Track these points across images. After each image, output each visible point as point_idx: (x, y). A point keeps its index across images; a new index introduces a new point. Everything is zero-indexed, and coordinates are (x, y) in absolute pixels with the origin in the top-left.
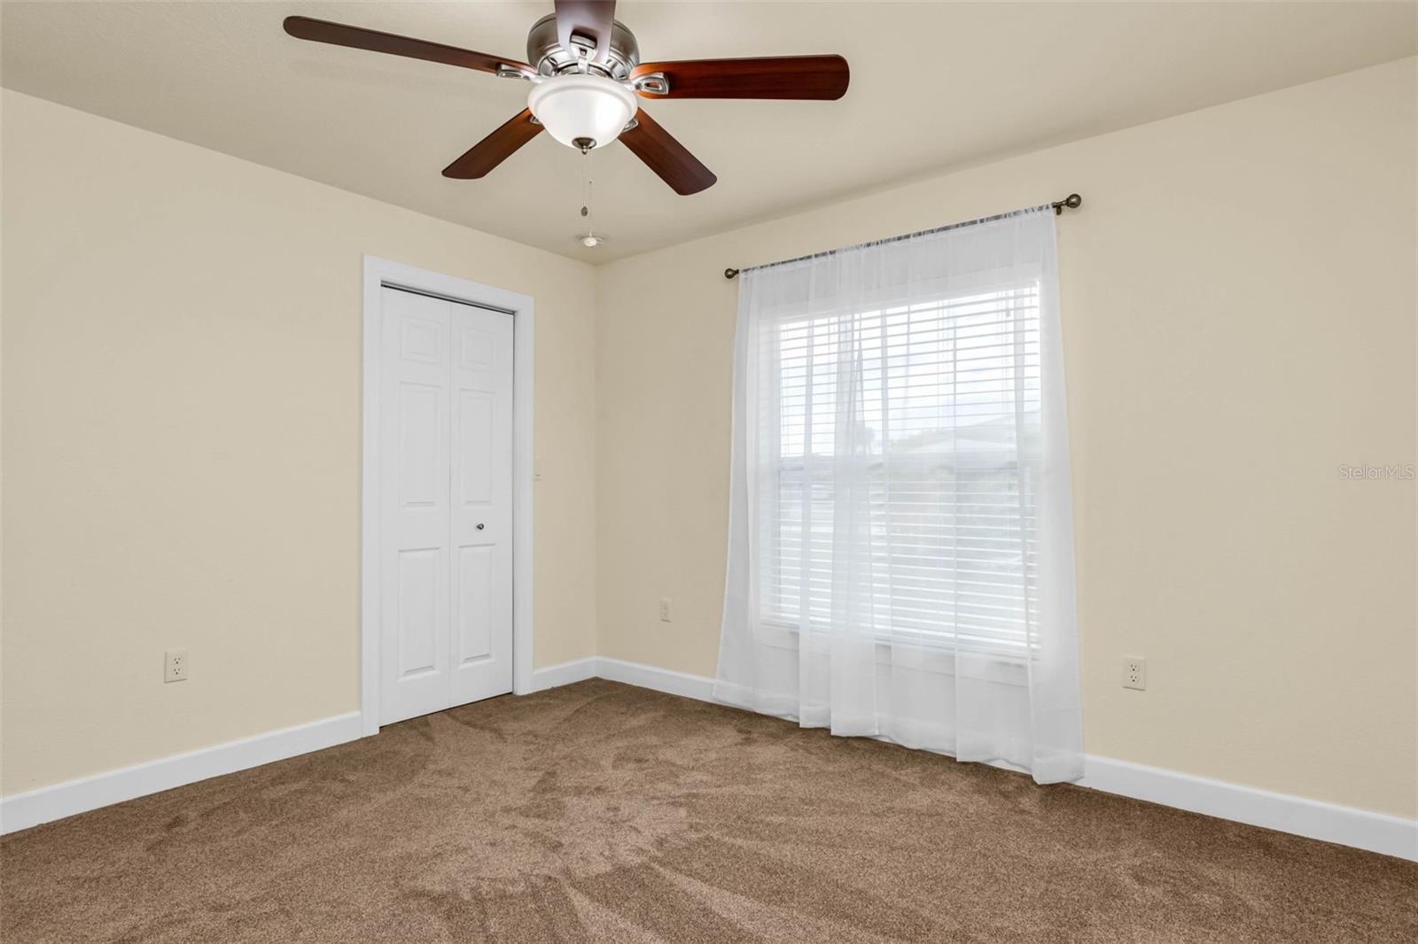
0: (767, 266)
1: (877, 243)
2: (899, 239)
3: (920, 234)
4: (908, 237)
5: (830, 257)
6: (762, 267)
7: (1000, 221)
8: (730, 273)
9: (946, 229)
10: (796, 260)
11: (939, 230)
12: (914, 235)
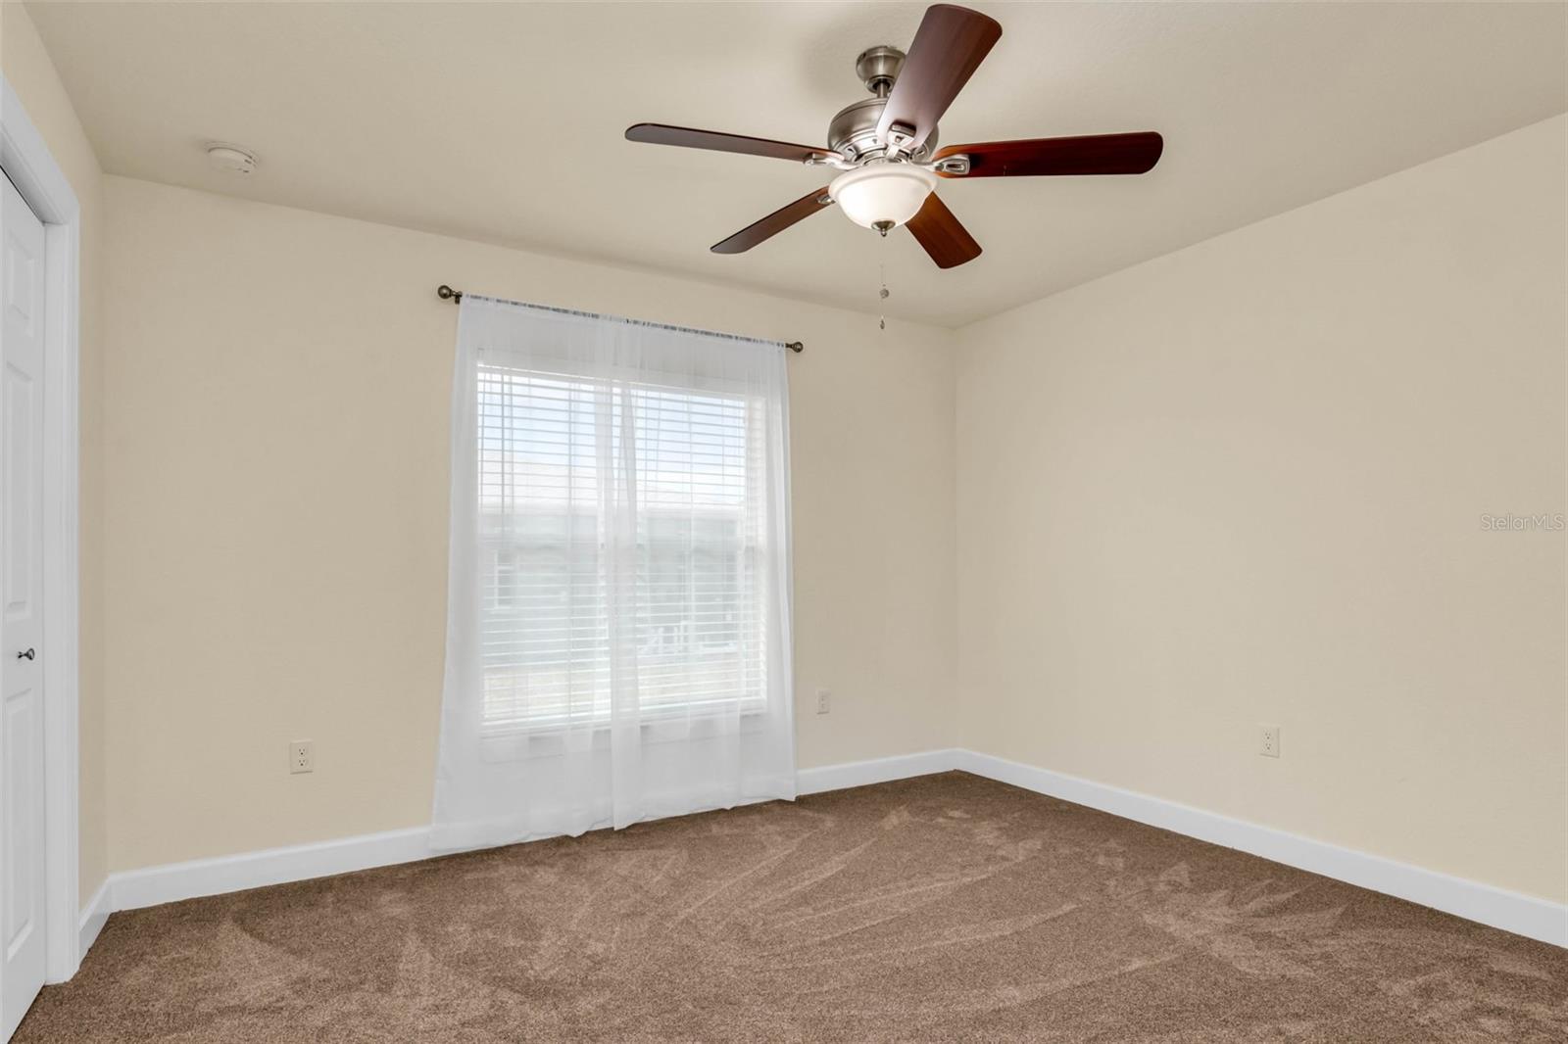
0: (507, 302)
1: (644, 324)
2: (666, 327)
3: (685, 330)
4: (674, 328)
5: (590, 320)
6: (498, 301)
7: (749, 343)
8: (445, 291)
9: (707, 333)
10: (548, 308)
11: (702, 332)
12: (680, 329)
